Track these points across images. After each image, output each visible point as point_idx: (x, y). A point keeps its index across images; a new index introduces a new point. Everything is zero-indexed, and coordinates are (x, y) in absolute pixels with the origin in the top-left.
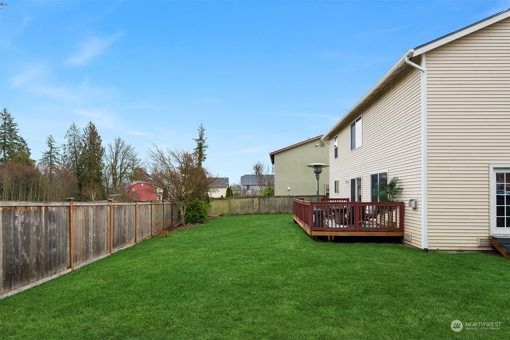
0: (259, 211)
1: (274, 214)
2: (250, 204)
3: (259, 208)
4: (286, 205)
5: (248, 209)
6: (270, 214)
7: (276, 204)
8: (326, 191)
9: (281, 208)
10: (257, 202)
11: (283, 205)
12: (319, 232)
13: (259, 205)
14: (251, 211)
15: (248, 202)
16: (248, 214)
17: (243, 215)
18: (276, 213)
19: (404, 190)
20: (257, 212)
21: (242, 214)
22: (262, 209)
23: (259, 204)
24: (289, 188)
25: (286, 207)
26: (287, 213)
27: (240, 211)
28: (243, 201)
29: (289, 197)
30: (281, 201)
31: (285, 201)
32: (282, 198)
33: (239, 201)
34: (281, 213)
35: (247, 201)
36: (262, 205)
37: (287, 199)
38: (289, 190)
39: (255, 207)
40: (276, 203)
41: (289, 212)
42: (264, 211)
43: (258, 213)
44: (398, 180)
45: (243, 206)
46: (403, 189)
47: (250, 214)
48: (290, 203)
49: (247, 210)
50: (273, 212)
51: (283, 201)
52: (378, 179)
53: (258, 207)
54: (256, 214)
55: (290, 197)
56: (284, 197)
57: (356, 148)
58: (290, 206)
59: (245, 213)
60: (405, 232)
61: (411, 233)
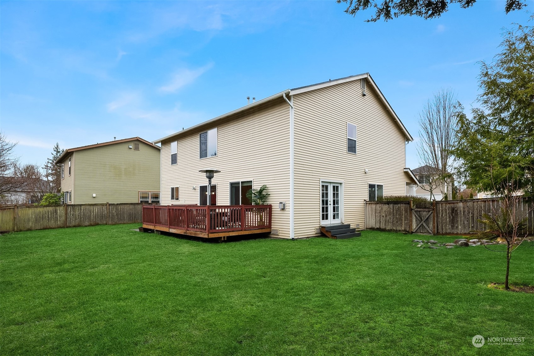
0: (66, 224)
1: (89, 226)
2: (51, 215)
3: (66, 219)
4: (105, 215)
5: (48, 222)
6: (82, 226)
7: (91, 214)
8: (141, 199)
9: (98, 218)
10: (62, 211)
11: (100, 214)
12: (215, 234)
13: (66, 216)
14: (52, 223)
15: (48, 212)
16: (48, 229)
17: (39, 230)
18: (91, 225)
19: (271, 195)
20: (62, 226)
21: (37, 230)
22: (70, 220)
23: (66, 214)
24: (94, 195)
25: (105, 218)
26: (106, 224)
27: (33, 225)
28: (40, 212)
29: (108, 205)
30: (98, 210)
31: (103, 209)
32: (99, 207)
33: (33, 210)
34: (97, 224)
35: (45, 211)
36: (70, 215)
37: (105, 208)
38: (94, 197)
39: (59, 219)
40: (90, 212)
41: (108, 223)
42: (73, 224)
43: (65, 226)
44: (266, 187)
45: (40, 217)
46: (269, 194)
47: (51, 228)
48: (110, 212)
49: (45, 223)
50: (87, 223)
51: (100, 210)
52: (240, 186)
53: (63, 218)
54: (60, 227)
55: (110, 205)
56: (102, 205)
57: (208, 157)
58: (109, 215)
59: (42, 228)
60: (272, 228)
61: (278, 229)
